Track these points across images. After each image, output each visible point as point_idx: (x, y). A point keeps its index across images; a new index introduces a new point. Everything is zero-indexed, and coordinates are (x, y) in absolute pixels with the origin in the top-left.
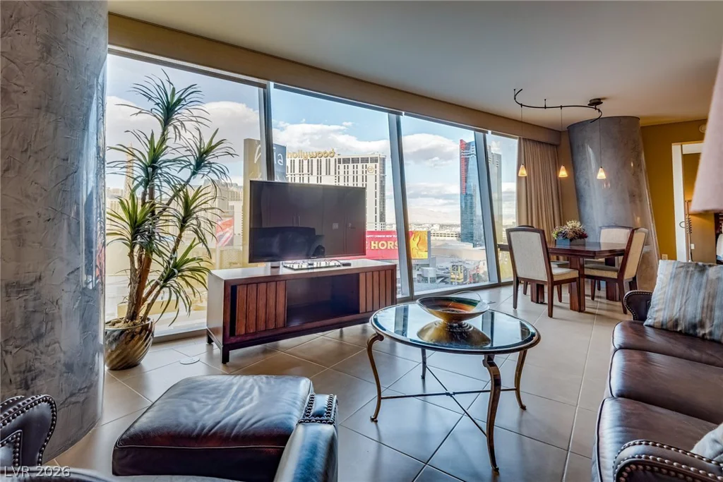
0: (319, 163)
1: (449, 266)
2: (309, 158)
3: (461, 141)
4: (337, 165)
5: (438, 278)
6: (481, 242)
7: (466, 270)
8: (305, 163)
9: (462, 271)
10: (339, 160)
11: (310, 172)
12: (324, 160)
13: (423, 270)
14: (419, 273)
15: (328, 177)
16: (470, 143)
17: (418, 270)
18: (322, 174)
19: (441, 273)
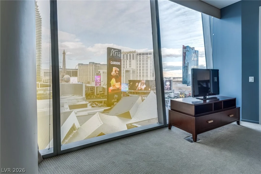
0: (130, 55)
1: (179, 93)
2: (126, 54)
3: (183, 46)
4: (137, 56)
5: (175, 97)
6: (190, 84)
7: (185, 94)
8: (125, 55)
9: (184, 95)
10: (138, 54)
11: (127, 59)
12: (132, 54)
13: (169, 94)
14: (168, 95)
15: (133, 60)
16: (186, 47)
17: (168, 94)
18: (131, 59)
19: (176, 95)
